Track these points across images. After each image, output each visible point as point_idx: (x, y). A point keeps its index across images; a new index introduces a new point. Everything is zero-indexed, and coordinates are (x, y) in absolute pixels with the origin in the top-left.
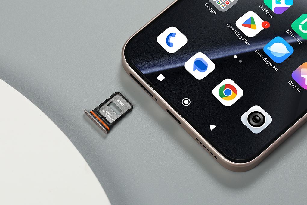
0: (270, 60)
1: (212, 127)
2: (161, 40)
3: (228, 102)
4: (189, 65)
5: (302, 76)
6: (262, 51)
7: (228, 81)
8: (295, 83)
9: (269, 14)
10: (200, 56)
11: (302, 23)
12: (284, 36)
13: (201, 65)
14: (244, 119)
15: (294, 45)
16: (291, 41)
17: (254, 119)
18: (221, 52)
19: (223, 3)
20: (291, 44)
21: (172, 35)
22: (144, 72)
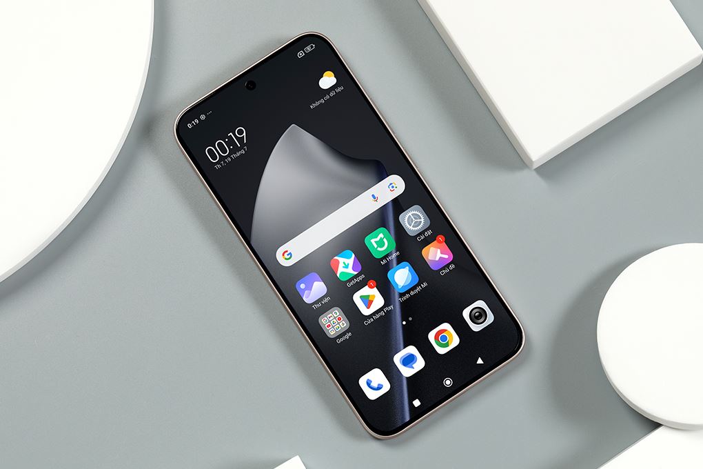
0: (414, 288)
1: (480, 361)
2: (372, 395)
3: (455, 341)
4: (407, 372)
5: (437, 259)
6: (402, 295)
7: (431, 336)
8: (443, 268)
9: (360, 278)
10: (397, 359)
11: (376, 246)
12: (387, 267)
13: (409, 360)
14: (476, 328)
15: (400, 260)
16: (395, 262)
17: (478, 317)
18: (396, 337)
19: (339, 323)
20: (398, 263)
21: (369, 383)
22: (408, 419)
